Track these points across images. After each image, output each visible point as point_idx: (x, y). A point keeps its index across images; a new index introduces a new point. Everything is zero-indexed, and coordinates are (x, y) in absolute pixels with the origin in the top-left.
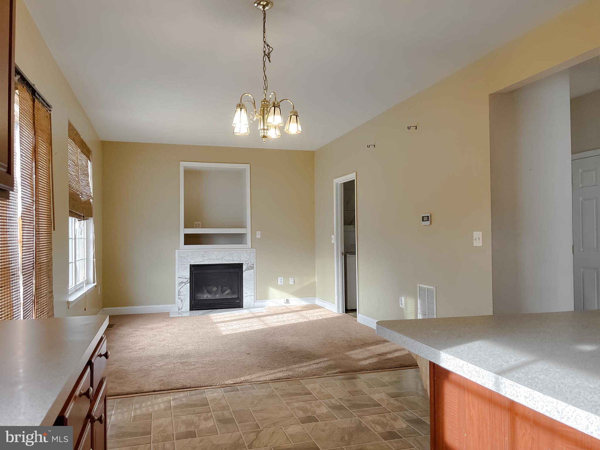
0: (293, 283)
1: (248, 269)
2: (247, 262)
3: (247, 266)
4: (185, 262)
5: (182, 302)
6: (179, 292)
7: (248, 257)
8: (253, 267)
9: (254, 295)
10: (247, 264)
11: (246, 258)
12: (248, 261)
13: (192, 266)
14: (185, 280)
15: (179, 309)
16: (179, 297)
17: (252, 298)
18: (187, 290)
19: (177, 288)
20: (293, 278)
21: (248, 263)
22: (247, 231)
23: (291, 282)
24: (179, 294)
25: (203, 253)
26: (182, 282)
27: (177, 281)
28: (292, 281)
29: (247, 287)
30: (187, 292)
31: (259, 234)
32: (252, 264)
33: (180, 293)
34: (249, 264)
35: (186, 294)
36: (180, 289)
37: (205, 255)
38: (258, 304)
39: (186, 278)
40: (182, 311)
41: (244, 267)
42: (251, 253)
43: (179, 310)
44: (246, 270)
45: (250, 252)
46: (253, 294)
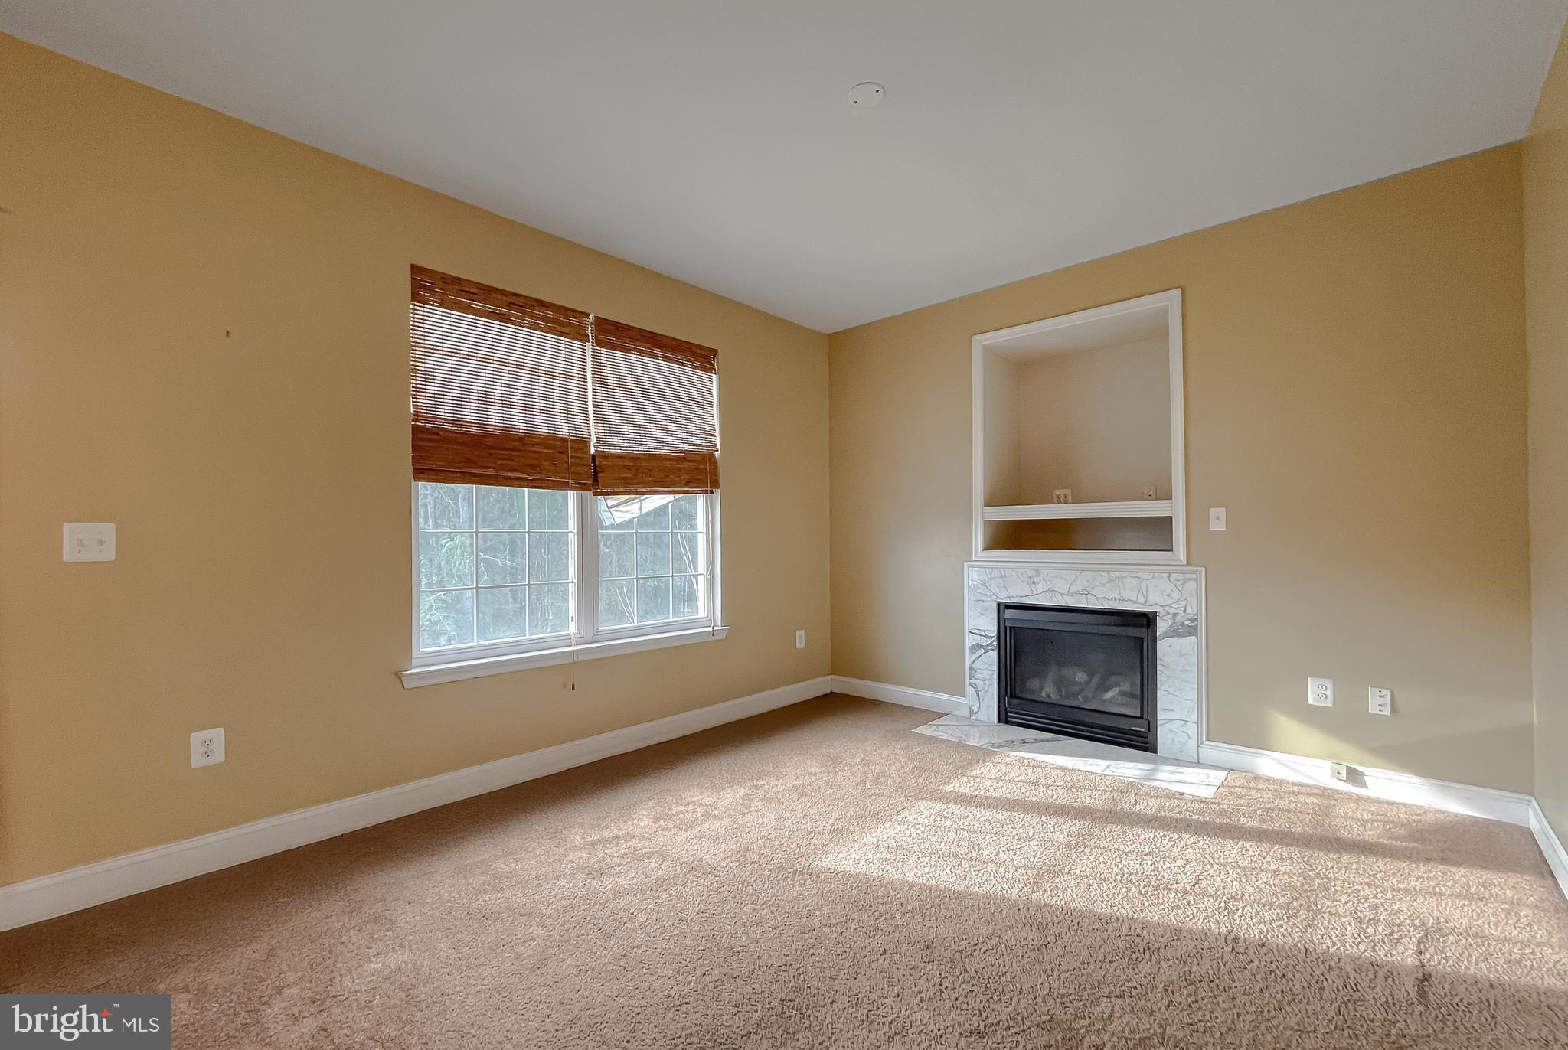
0: (1387, 711)
1: (1174, 632)
2: (1173, 611)
3: (1170, 622)
4: (986, 595)
5: (978, 695)
6: (971, 669)
7: (1176, 595)
8: (1195, 628)
9: (1199, 723)
10: (1170, 616)
11: (1168, 595)
12: (1175, 606)
13: (1002, 607)
14: (984, 642)
15: (972, 713)
16: (972, 681)
17: (1193, 730)
18: (990, 668)
19: (968, 659)
20: (1387, 692)
21: (1175, 615)
22: (1176, 508)
23: (1377, 703)
24: (970, 673)
25: (1031, 573)
26: (978, 646)
27: (969, 640)
28: (1381, 701)
29: (1171, 690)
30: (990, 673)
31: (1218, 518)
32: (1190, 617)
33: (973, 672)
34: (1178, 619)
35: (989, 677)
36: (974, 661)
37: (1036, 580)
38: (1214, 751)
39: (986, 636)
40: (978, 718)
41: (1162, 626)
42: (1186, 580)
43: (971, 716)
44: (1166, 635)
45: (1181, 577)
46: (1195, 717)
